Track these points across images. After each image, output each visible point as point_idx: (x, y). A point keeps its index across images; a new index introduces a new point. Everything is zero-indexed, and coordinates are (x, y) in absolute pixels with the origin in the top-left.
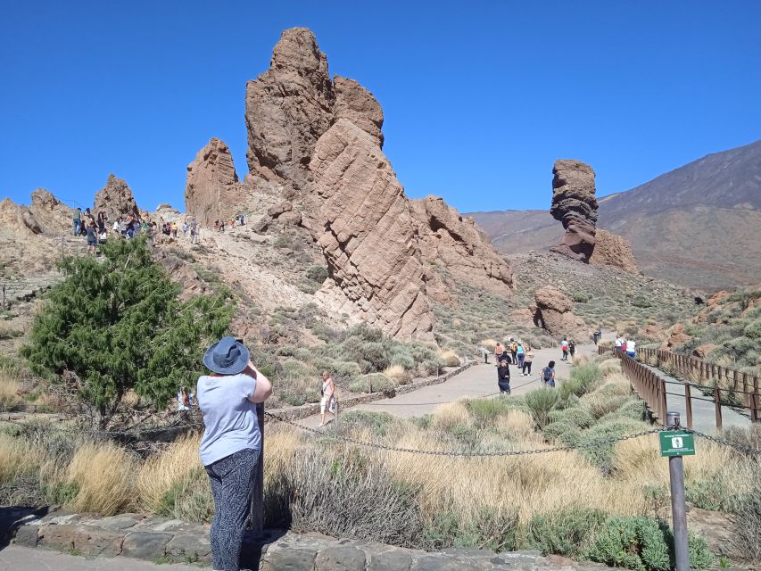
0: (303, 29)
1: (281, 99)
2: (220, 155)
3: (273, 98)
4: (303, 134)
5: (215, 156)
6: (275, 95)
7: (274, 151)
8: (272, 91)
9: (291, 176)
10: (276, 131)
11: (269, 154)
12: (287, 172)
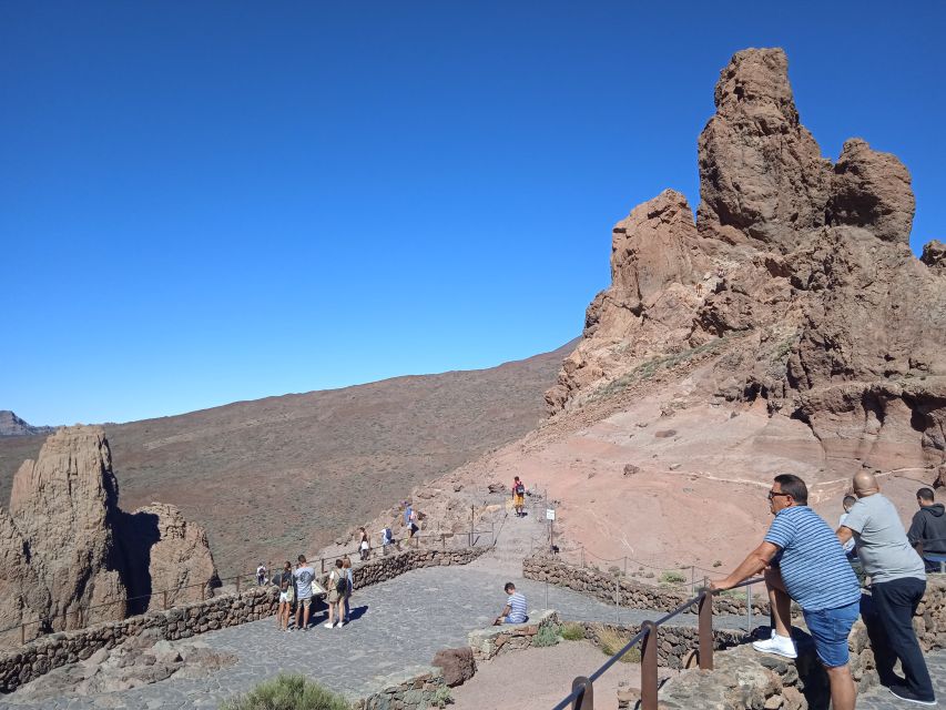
0: (775, 49)
1: (756, 139)
2: (681, 211)
3: (747, 138)
4: (793, 184)
5: (673, 213)
6: (750, 134)
7: (753, 206)
8: (745, 128)
9: (776, 238)
10: (754, 179)
11: (745, 210)
12: (772, 232)
